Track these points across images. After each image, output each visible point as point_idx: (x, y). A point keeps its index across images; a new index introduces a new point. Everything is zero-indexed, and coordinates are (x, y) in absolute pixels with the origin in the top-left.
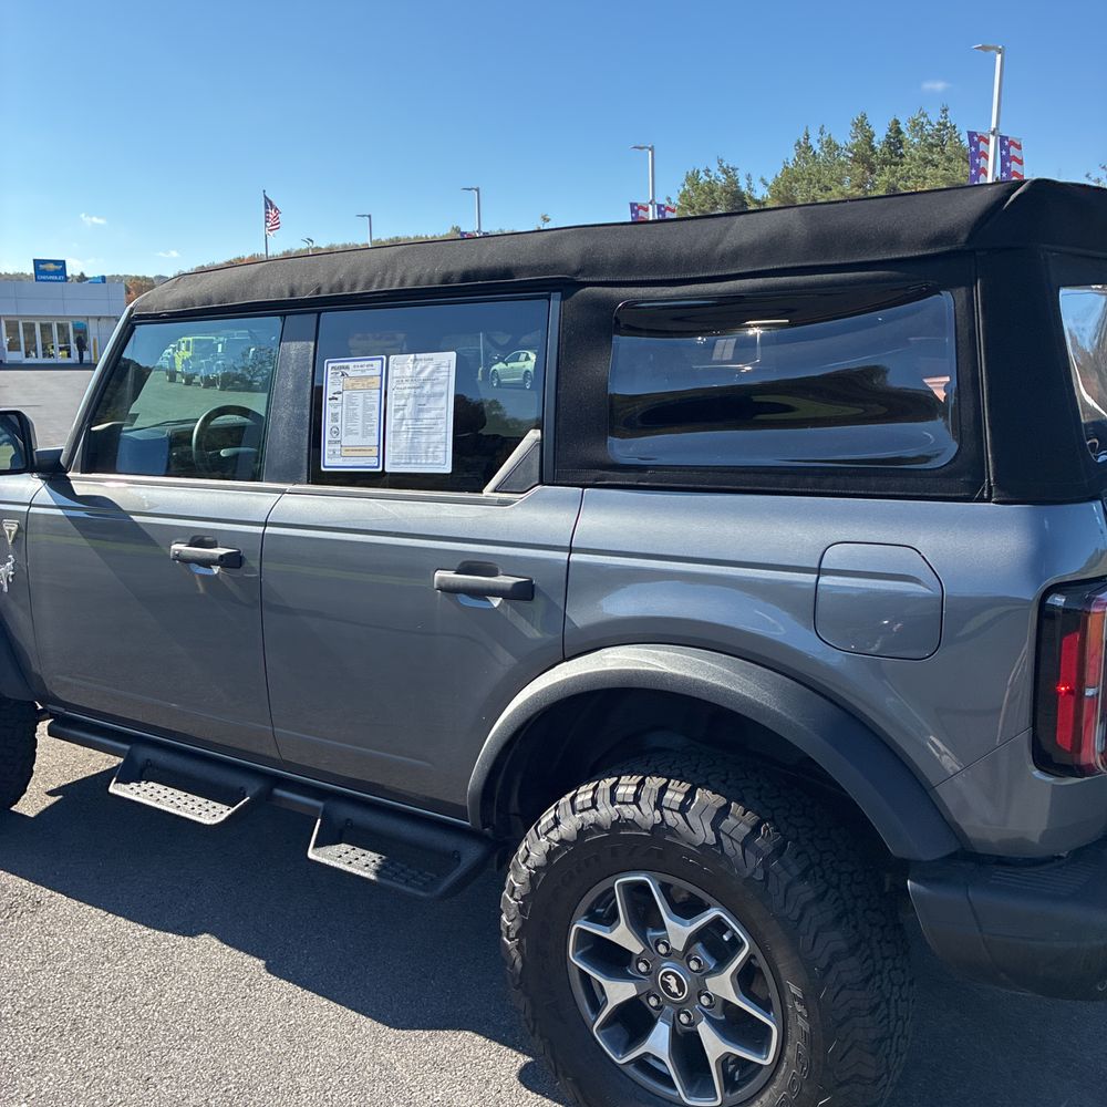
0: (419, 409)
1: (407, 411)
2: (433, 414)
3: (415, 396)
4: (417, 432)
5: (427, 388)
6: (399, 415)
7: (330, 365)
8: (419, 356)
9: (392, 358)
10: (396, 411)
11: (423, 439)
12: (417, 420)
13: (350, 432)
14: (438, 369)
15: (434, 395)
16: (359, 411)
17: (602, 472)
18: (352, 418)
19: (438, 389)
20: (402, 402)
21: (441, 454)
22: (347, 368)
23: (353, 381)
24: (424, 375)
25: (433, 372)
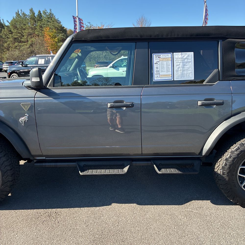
0: (184, 65)
1: (180, 66)
2: (188, 66)
3: (182, 62)
4: (183, 71)
5: (186, 60)
6: (178, 67)
7: (154, 55)
8: (182, 53)
9: (174, 53)
10: (177, 66)
11: (185, 72)
12: (183, 68)
13: (162, 71)
14: (188, 56)
15: (188, 62)
16: (165, 66)
17: (234, 77)
18: (163, 68)
19: (189, 61)
20: (179, 64)
21: (191, 75)
22: (160, 56)
23: (162, 59)
24: (185, 57)
25: (187, 57)
